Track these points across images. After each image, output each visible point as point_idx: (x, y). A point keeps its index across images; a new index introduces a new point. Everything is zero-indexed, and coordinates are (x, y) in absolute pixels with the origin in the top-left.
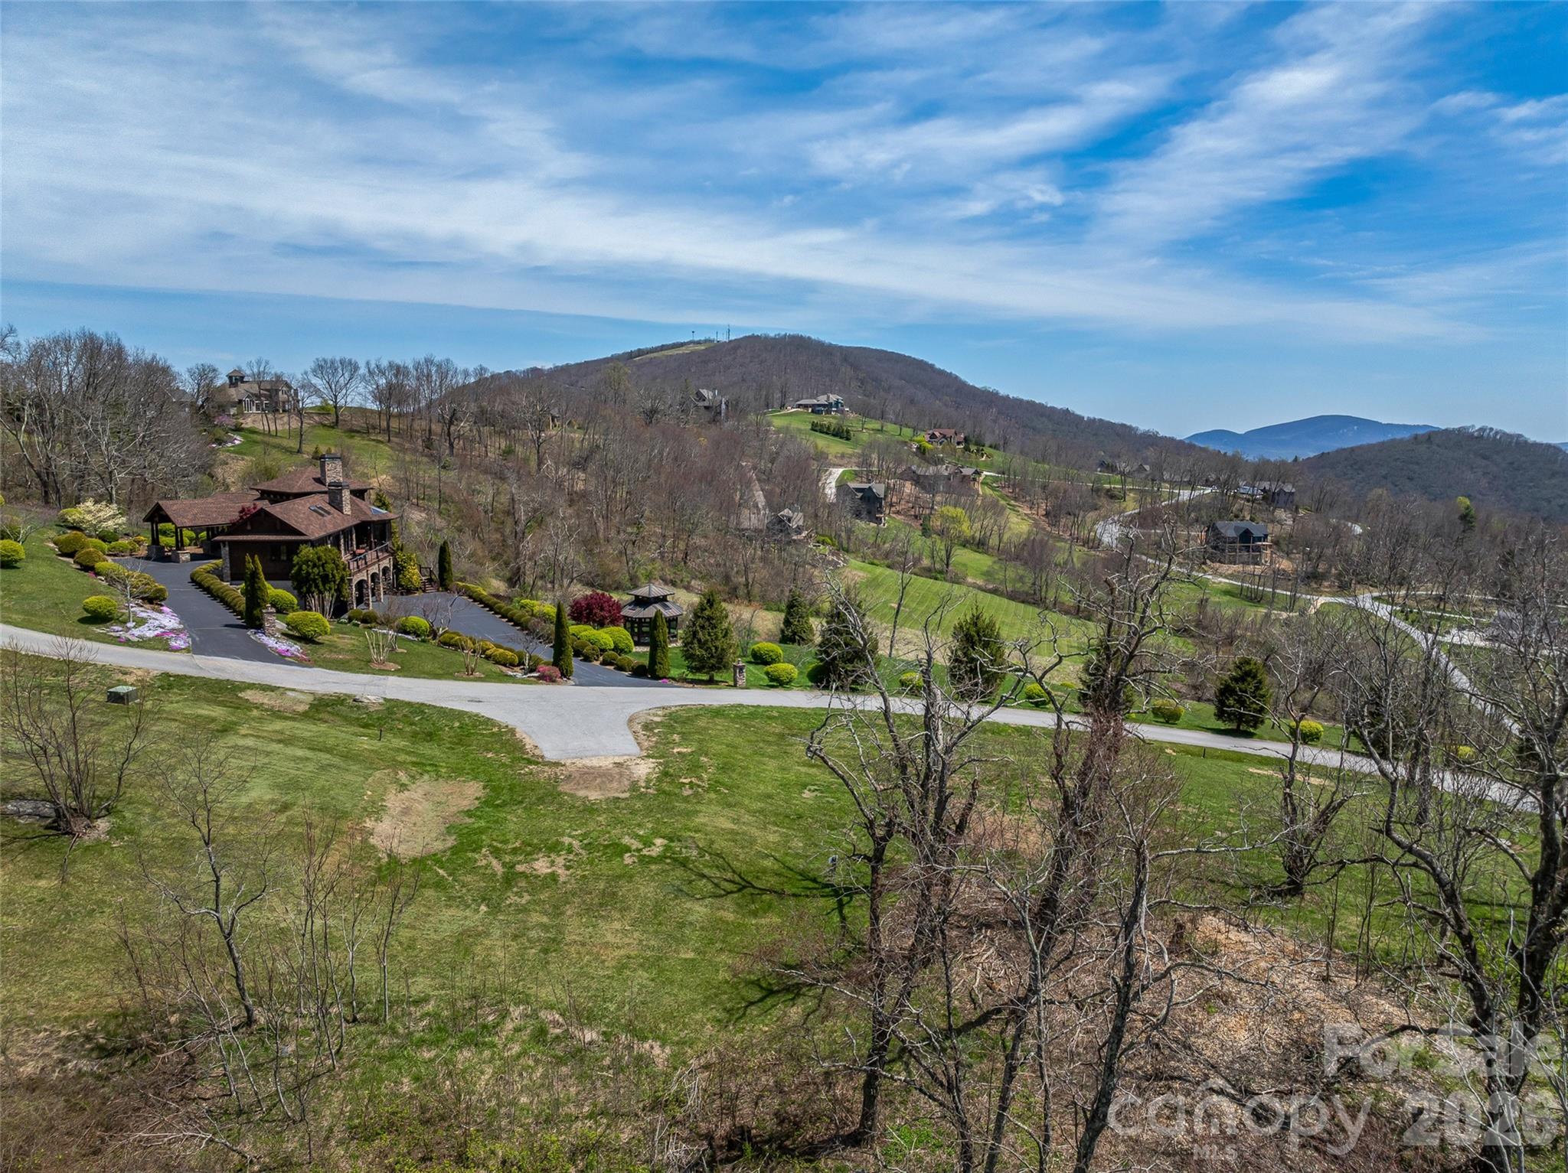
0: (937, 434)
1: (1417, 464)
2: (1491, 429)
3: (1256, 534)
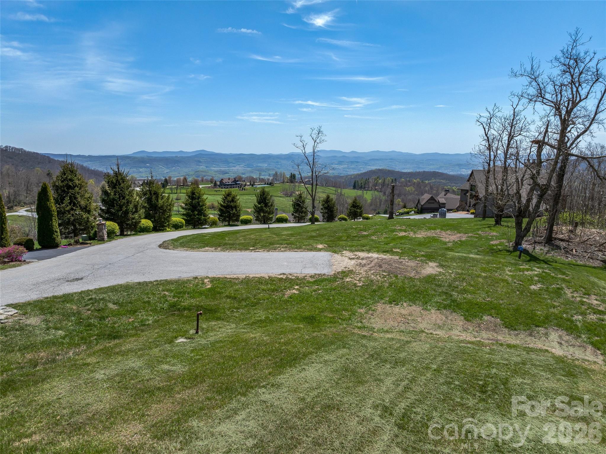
2: (10, 147)
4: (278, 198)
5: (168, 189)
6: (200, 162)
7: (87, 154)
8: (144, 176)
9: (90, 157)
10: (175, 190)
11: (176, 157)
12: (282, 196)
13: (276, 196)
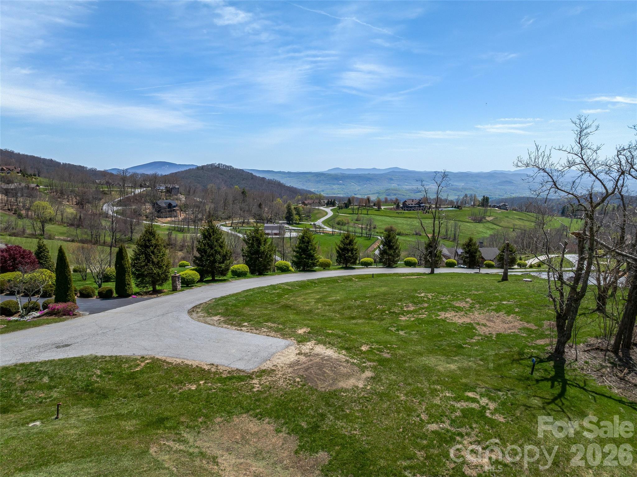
0: (5, 168)
1: (200, 177)
2: (222, 164)
3: (174, 204)
4: (465, 223)
5: (350, 209)
6: (391, 179)
7: (286, 171)
8: (336, 193)
9: (289, 173)
10: (357, 210)
11: (369, 174)
12: (470, 221)
13: (463, 221)
